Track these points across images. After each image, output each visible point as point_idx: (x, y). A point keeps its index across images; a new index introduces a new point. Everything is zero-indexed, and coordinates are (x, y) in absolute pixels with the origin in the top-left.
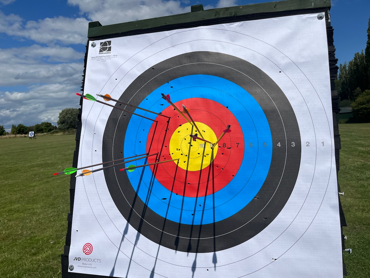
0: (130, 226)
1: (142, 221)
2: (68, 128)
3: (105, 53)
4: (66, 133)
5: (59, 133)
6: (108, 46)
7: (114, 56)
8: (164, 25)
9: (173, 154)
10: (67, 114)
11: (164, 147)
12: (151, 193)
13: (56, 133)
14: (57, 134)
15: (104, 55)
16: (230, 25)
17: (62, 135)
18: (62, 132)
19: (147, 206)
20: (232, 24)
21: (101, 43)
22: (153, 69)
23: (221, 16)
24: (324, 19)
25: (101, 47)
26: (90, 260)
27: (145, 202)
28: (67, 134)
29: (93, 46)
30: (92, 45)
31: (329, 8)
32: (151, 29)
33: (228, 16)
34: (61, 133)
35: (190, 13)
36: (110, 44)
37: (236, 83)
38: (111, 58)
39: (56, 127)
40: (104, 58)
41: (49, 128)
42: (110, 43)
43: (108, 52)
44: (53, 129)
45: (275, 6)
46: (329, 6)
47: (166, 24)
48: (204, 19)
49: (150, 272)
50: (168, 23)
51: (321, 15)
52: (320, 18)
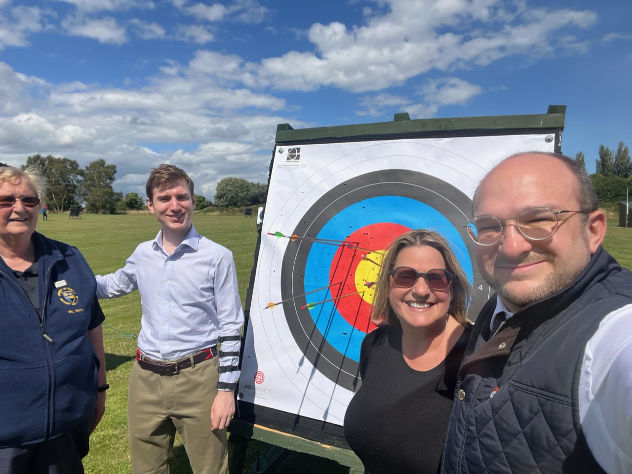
0: (306, 359)
1: (319, 355)
2: (227, 206)
3: (293, 162)
4: (224, 213)
5: (215, 212)
6: (297, 154)
7: (303, 165)
8: (361, 134)
9: (358, 284)
10: (227, 185)
11: (349, 276)
12: (331, 326)
13: (211, 212)
14: (212, 214)
15: (291, 163)
16: (438, 140)
17: (218, 215)
18: (219, 211)
19: (325, 339)
20: (441, 140)
21: (289, 150)
22: (345, 185)
23: (429, 129)
24: (553, 142)
25: (289, 154)
26: (261, 390)
27: (323, 335)
28: (225, 215)
29: (281, 152)
30: (279, 151)
31: (562, 129)
32: (346, 137)
33: (437, 129)
34: (217, 212)
35: (392, 122)
36: (299, 152)
37: (438, 210)
38: (300, 168)
39: (211, 203)
40: (291, 168)
41: (202, 203)
42: (299, 150)
43: (296, 160)
44: (207, 206)
45: (495, 122)
46: (561, 126)
47: (363, 134)
48: (407, 131)
49: (324, 412)
50: (366, 133)
51: (549, 138)
52: (548, 140)
